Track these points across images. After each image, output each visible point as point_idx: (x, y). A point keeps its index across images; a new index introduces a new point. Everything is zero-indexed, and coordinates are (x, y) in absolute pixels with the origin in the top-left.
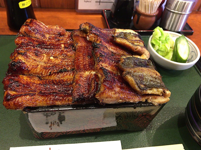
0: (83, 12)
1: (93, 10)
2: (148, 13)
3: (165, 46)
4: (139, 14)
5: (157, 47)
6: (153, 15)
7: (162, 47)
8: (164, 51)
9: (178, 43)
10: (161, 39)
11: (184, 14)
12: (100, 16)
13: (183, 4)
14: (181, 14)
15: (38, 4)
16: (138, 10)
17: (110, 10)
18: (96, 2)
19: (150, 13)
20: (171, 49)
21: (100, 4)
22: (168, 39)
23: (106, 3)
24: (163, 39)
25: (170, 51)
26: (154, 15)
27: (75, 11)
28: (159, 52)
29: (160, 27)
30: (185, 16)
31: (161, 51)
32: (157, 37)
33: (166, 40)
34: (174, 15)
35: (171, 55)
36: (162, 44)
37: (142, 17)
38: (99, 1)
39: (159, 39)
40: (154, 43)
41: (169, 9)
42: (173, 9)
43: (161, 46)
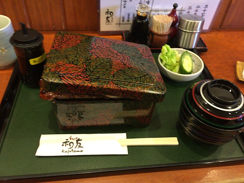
0: (104, 33)
1: (113, 31)
2: (161, 32)
3: (171, 60)
4: (153, 34)
5: (164, 62)
6: (165, 34)
7: (169, 61)
8: (171, 65)
9: (182, 57)
10: (168, 54)
11: (195, 33)
12: (121, 37)
13: (193, 24)
14: (192, 33)
15: (65, 28)
16: (152, 30)
17: (128, 31)
18: (116, 24)
19: (163, 33)
20: (178, 63)
21: (120, 26)
22: (173, 55)
23: (125, 25)
24: (169, 54)
25: (176, 65)
26: (167, 34)
27: (98, 33)
28: (167, 66)
29: (168, 44)
30: (197, 34)
31: (168, 65)
32: (164, 53)
33: (172, 55)
34: (187, 34)
35: (177, 68)
36: (168, 59)
37: (155, 36)
38: (119, 23)
39: (165, 54)
40: (162, 58)
41: (181, 29)
42: (184, 28)
43: (167, 61)
